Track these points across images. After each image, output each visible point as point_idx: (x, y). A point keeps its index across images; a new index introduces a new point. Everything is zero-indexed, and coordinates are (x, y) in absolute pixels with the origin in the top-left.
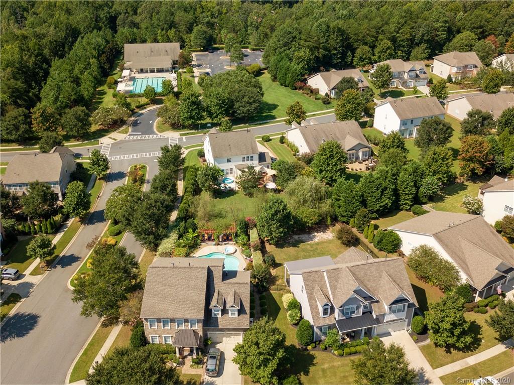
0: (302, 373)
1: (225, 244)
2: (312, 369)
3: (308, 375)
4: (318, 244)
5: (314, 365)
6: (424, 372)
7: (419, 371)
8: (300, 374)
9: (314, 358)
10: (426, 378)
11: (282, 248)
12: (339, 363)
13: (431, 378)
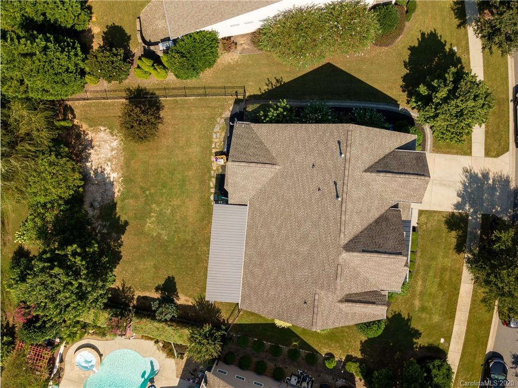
0: (415, 340)
1: (61, 361)
2: (414, 325)
3: (421, 334)
4: (128, 180)
5: (409, 320)
6: (471, 170)
7: (466, 177)
8: (415, 343)
9: (399, 315)
10: (480, 175)
11: (120, 258)
12: (420, 283)
13: (482, 168)
